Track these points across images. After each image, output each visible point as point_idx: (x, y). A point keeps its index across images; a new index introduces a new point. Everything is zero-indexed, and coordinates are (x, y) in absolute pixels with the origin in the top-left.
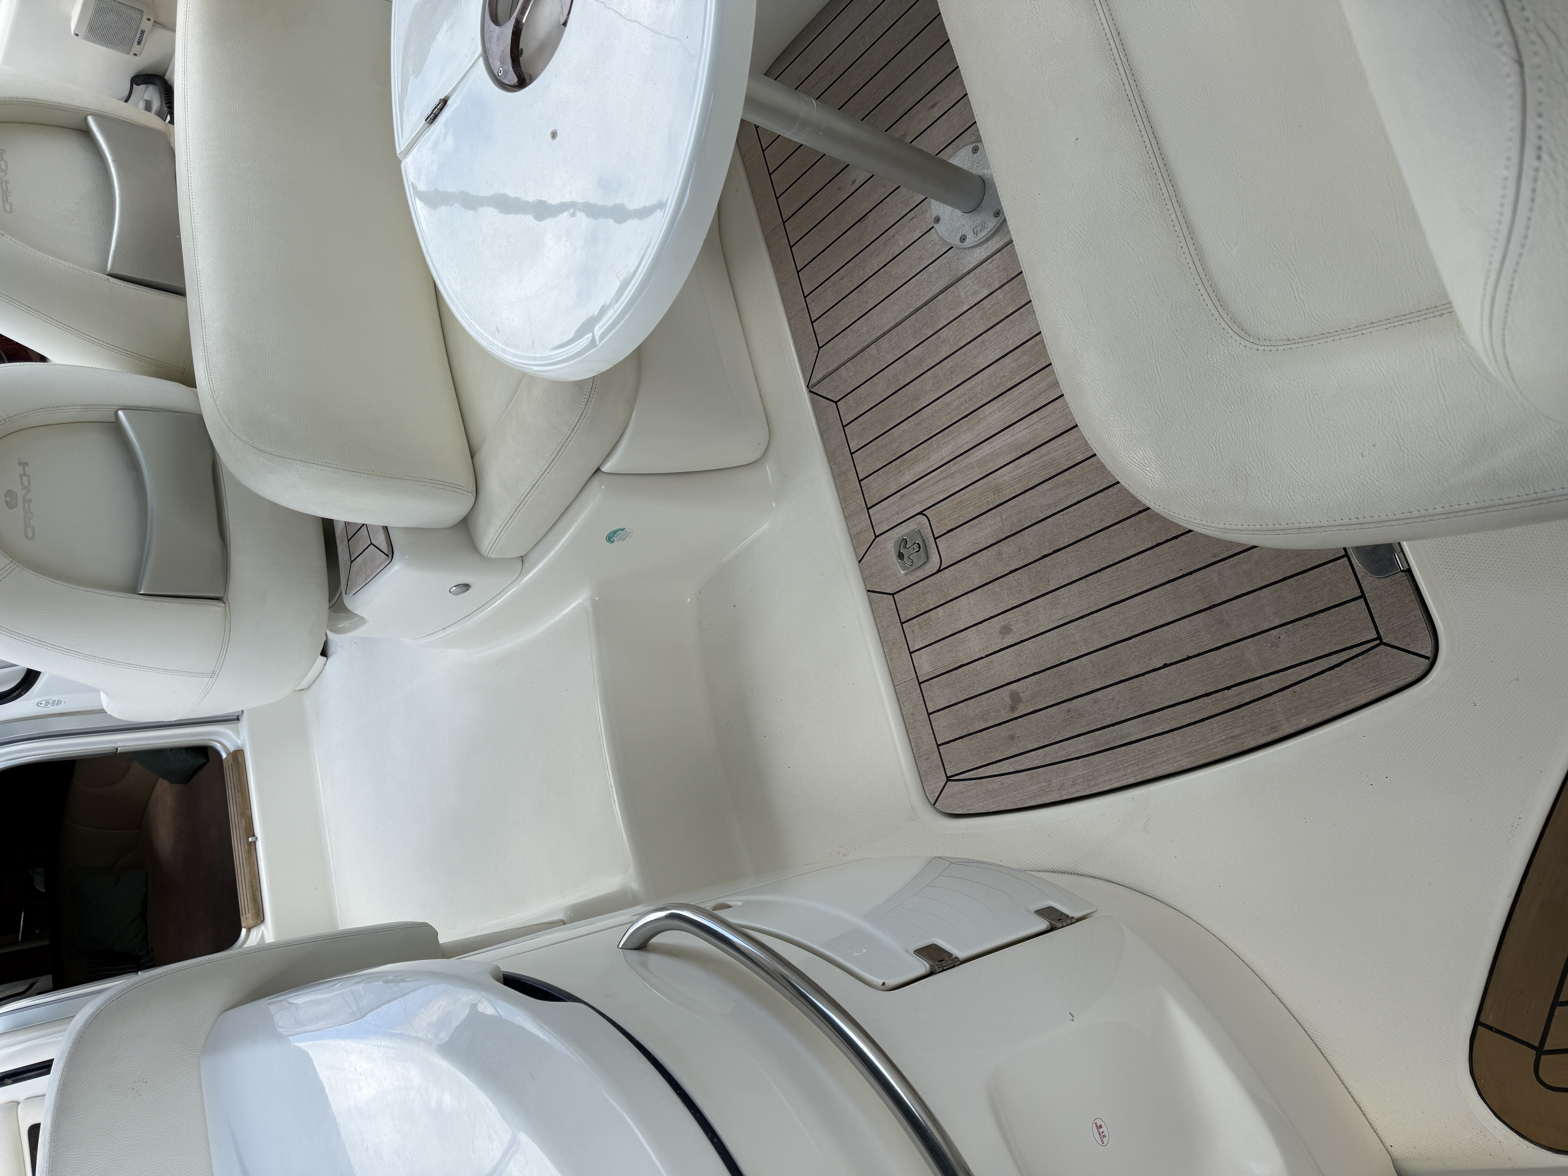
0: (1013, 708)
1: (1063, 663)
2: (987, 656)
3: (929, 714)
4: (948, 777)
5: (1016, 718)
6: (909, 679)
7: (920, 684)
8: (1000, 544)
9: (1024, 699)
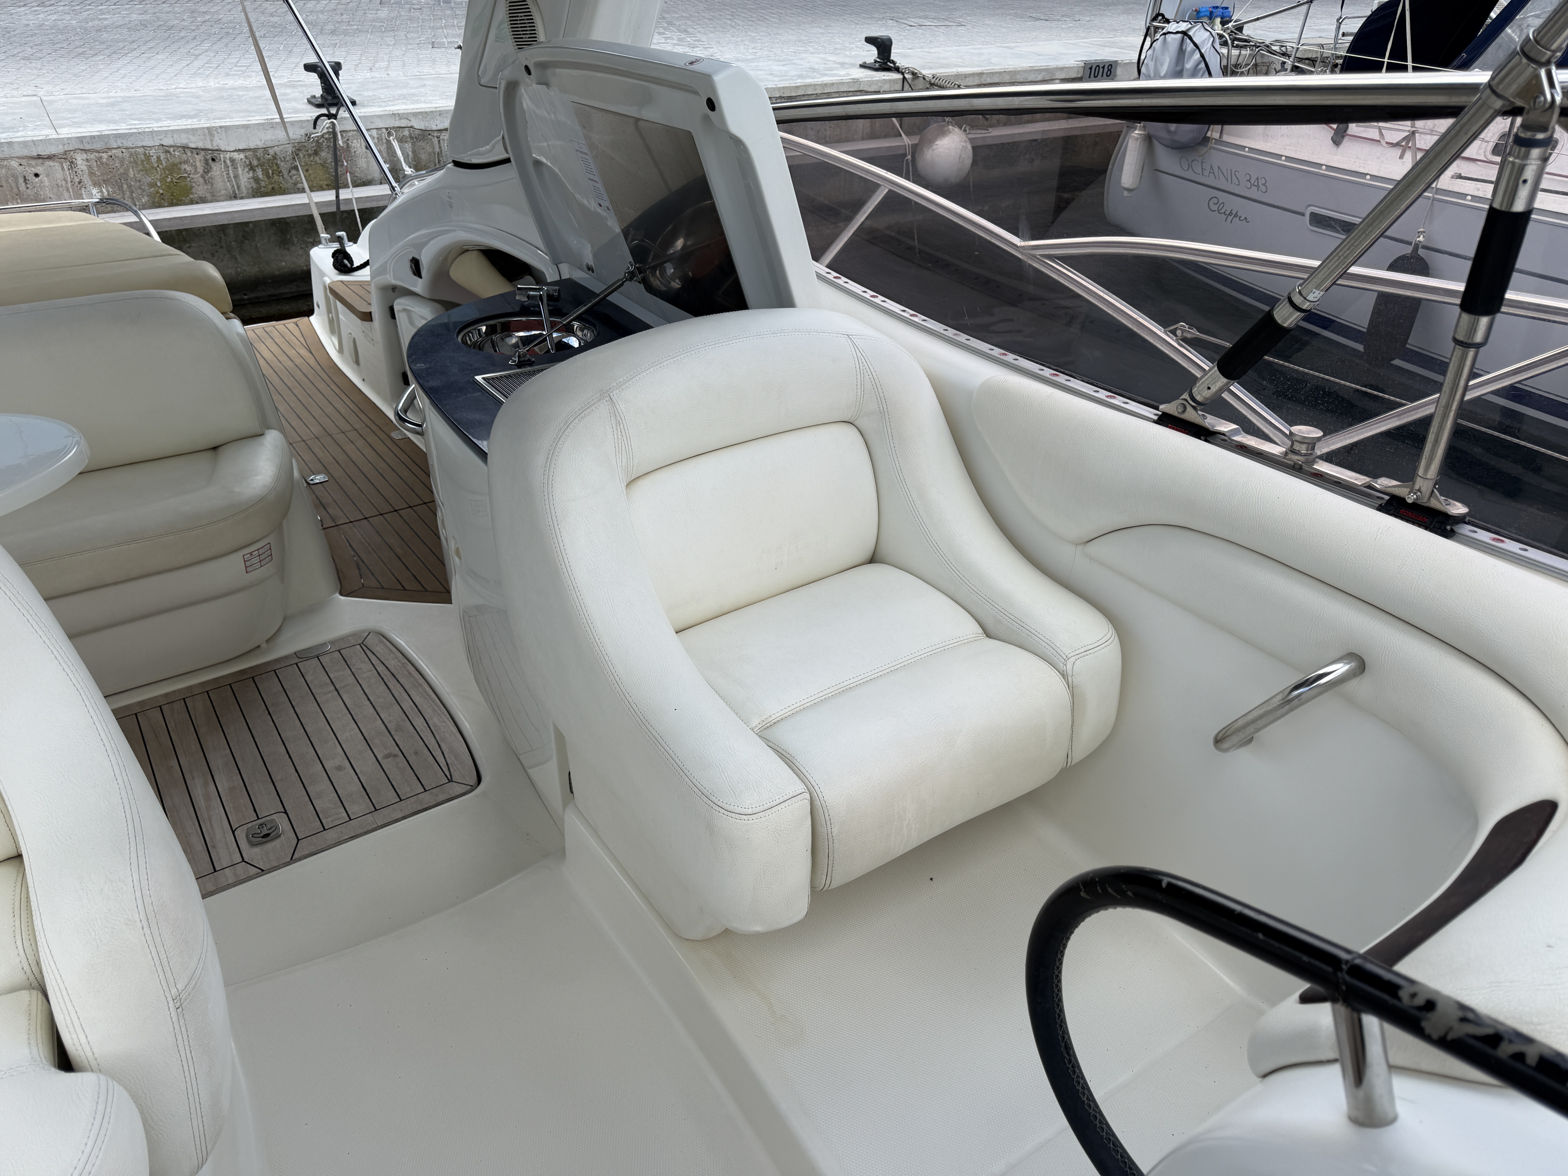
0: (396, 756)
1: (365, 738)
2: (357, 774)
3: (401, 800)
4: (450, 781)
5: (403, 753)
6: (372, 818)
7: (376, 810)
8: (274, 780)
9: (388, 752)
